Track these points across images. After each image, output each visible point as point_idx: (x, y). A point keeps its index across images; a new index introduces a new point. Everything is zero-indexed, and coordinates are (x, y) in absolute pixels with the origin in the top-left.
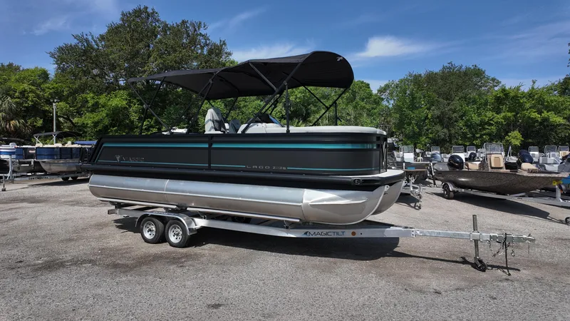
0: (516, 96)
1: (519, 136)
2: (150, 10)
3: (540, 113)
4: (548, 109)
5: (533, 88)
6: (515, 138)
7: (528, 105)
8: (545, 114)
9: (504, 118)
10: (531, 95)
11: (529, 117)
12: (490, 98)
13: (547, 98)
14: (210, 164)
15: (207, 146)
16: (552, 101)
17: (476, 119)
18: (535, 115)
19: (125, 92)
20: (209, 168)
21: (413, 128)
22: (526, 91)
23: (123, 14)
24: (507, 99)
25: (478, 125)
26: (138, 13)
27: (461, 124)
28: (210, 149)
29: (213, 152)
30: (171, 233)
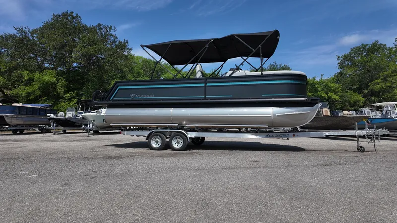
0: (313, 83)
2: (74, 15)
3: (327, 94)
4: (331, 91)
5: (321, 79)
7: (319, 89)
8: (329, 94)
10: (320, 83)
11: (321, 96)
13: (329, 84)
14: (206, 96)
15: (204, 85)
16: (332, 87)
19: (55, 72)
20: (205, 98)
22: (318, 80)
23: (54, 16)
26: (65, 15)
28: (206, 86)
29: (207, 88)
30: (174, 142)
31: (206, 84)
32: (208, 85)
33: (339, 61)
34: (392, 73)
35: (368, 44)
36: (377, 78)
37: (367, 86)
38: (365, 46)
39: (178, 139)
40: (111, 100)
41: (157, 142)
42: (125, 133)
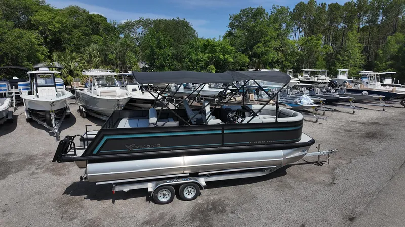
0: (213, 45)
1: (214, 68)
3: (224, 55)
4: (227, 53)
6: (213, 69)
7: (218, 50)
8: (226, 57)
9: (208, 57)
10: (219, 44)
11: (219, 57)
12: (201, 45)
13: (226, 46)
14: (223, 143)
15: (220, 132)
16: (228, 49)
17: (195, 58)
18: (222, 57)
20: (223, 146)
21: (161, 61)
22: (217, 42)
24: (208, 46)
25: (195, 61)
27: (187, 60)
28: (223, 133)
29: (225, 135)
30: (185, 192)
31: (223, 131)
32: (225, 132)
33: (231, 21)
35: (254, 8)
37: (251, 48)
38: (252, 9)
39: (189, 189)
40: (95, 155)
41: (164, 195)
42: (117, 189)
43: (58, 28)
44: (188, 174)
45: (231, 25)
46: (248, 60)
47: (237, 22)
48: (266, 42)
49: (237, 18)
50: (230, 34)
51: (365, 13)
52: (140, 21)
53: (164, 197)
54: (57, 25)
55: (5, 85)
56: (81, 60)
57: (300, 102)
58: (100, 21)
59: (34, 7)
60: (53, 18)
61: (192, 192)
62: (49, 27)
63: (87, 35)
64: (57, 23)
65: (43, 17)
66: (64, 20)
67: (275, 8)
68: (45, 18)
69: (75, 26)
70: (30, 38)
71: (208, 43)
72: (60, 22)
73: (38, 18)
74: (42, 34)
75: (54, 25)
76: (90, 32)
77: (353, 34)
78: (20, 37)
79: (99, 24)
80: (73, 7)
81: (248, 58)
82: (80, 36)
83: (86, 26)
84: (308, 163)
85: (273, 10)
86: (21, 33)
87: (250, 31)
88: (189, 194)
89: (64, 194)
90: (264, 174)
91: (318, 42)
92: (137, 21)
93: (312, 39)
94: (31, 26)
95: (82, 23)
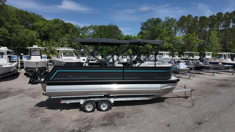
0: (131, 38)
1: (132, 51)
5: (134, 36)
10: (134, 38)
12: (124, 38)
14: (123, 78)
20: (123, 79)
29: (124, 73)
30: (101, 106)
31: (123, 71)
32: (125, 71)
33: (142, 26)
34: (164, 35)
35: (155, 19)
36: (158, 37)
38: (154, 19)
39: (104, 104)
40: (51, 80)
41: (89, 107)
42: (63, 102)
43: (47, 29)
44: (103, 95)
45: (142, 28)
46: (151, 47)
47: (145, 26)
48: (161, 37)
49: (145, 24)
50: (141, 33)
51: (222, 21)
52: (92, 26)
53: (89, 108)
54: (47, 28)
55: (16, 57)
56: (58, 45)
57: (179, 67)
58: (70, 27)
59: (36, 19)
60: (45, 24)
61: (106, 107)
62: (43, 29)
63: (62, 33)
64: (47, 26)
65: (40, 23)
66: (51, 25)
67: (167, 18)
68: (41, 24)
69: (57, 29)
70: (32, 34)
71: (128, 37)
72: (49, 26)
73: (37, 24)
74: (39, 33)
75: (45, 28)
76: (64, 32)
77: (214, 32)
78: (27, 33)
79: (69, 28)
80: (56, 19)
81: (151, 46)
82: (58, 34)
83: (63, 29)
84: (179, 97)
85: (165, 20)
86: (28, 31)
87: (153, 31)
88: (104, 107)
89: (35, 106)
90: (149, 99)
91: (193, 37)
92: (90, 26)
93: (189, 36)
94: (34, 28)
95: (60, 27)
